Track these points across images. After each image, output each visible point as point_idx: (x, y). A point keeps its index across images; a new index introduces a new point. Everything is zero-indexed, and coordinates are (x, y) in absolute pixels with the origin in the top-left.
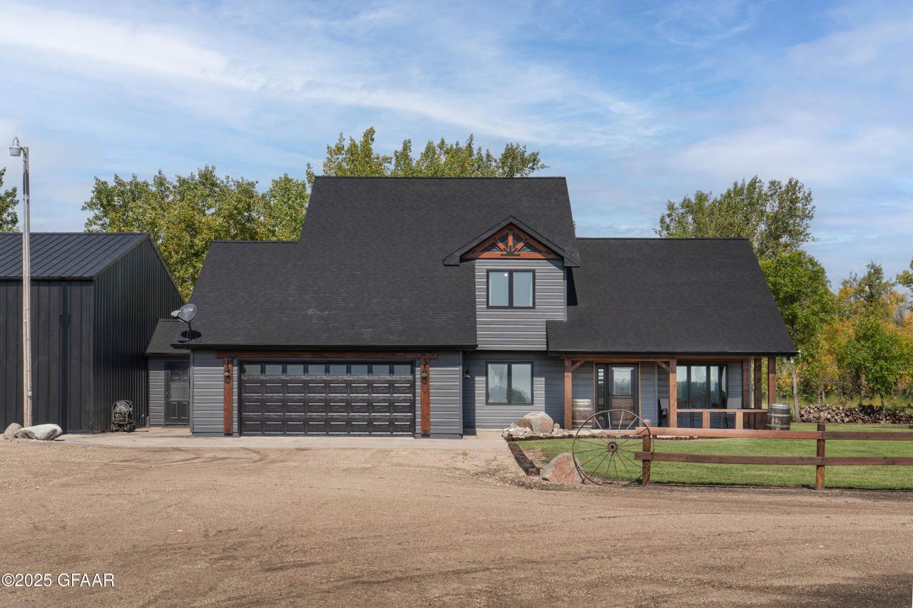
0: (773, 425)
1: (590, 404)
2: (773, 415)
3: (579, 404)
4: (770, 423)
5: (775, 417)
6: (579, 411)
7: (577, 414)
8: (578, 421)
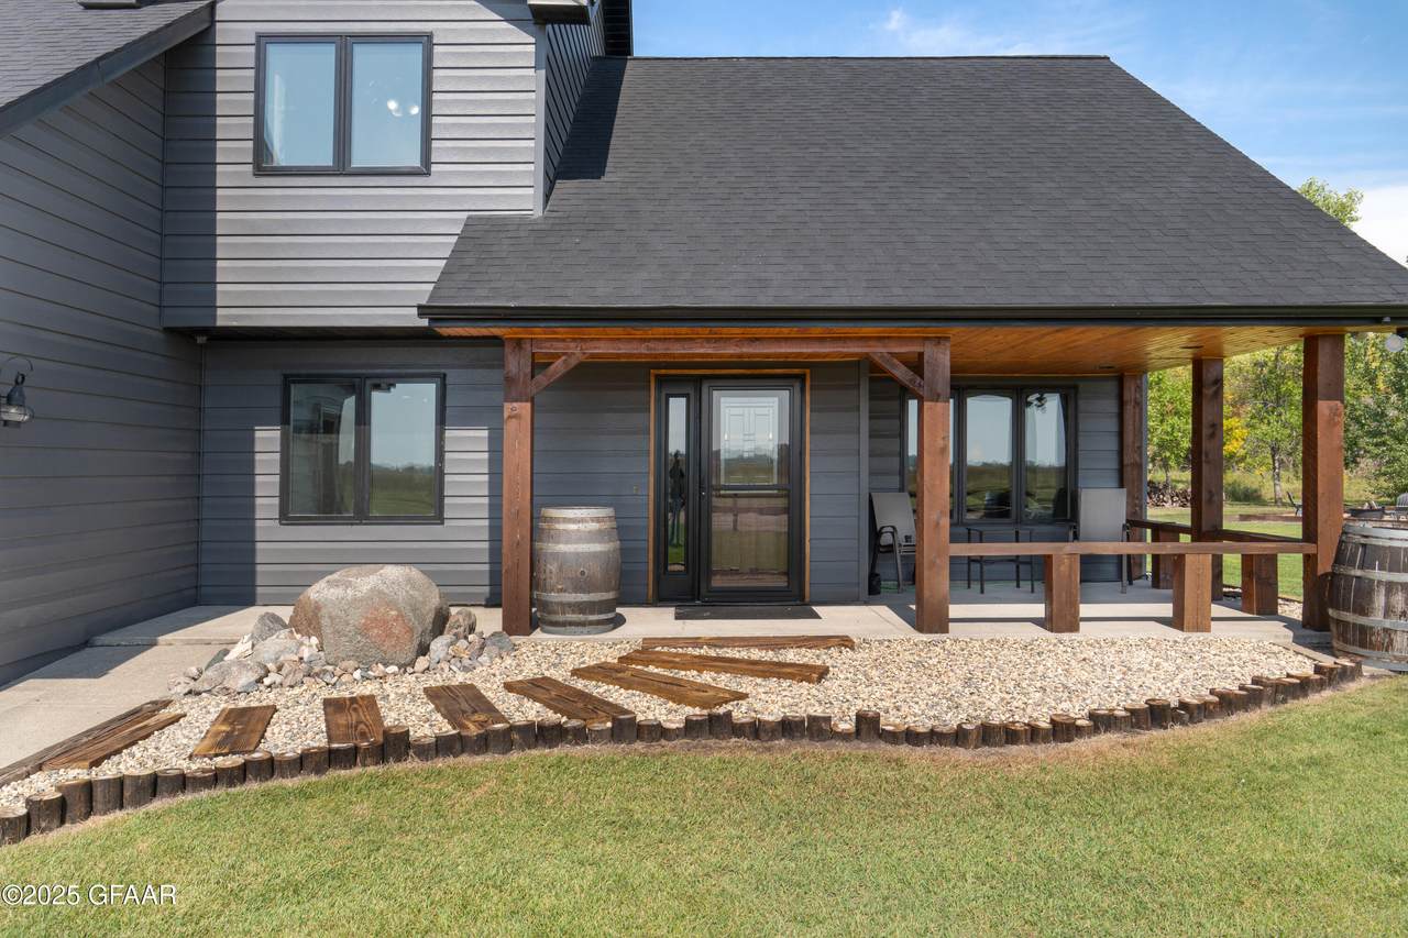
0: (1377, 619)
1: (605, 526)
2: (1378, 575)
3: (561, 526)
4: (1363, 610)
5: (1390, 587)
6: (556, 555)
7: (553, 567)
8: (554, 597)
